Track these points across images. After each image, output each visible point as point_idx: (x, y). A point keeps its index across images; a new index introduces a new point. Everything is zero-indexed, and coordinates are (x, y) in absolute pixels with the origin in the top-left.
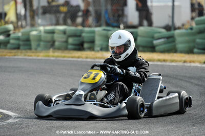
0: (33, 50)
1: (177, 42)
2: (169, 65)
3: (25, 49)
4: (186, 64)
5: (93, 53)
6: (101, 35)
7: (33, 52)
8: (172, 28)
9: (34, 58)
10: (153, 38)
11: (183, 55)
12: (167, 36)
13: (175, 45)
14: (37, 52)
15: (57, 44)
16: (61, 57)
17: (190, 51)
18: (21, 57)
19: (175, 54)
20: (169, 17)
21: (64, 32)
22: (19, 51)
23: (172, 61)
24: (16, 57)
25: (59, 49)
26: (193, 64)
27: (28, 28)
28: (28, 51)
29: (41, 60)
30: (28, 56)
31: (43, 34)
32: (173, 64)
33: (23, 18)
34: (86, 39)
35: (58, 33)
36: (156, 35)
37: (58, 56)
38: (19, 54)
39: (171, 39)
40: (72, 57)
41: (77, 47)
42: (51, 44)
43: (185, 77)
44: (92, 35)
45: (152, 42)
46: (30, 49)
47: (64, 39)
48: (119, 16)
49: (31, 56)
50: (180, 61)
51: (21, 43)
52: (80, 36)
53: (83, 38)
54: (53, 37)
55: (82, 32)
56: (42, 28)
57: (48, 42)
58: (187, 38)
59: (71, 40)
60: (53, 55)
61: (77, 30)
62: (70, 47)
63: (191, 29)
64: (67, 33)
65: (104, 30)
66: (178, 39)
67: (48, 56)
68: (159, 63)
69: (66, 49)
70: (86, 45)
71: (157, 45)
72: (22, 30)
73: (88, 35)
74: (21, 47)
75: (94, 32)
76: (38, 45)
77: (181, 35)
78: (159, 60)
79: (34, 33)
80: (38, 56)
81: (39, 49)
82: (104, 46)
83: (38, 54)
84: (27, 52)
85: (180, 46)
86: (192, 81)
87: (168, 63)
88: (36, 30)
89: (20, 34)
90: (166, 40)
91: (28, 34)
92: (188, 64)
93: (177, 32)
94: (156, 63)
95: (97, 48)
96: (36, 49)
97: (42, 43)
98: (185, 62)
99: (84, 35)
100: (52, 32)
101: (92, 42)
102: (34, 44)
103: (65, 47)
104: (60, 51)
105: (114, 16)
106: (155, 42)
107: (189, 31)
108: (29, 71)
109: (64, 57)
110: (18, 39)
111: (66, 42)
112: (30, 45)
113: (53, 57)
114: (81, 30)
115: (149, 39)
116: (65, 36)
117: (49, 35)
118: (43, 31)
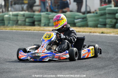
4: (91, 34)
6: (45, 17)
8: (86, 13)
10: (74, 18)
11: (91, 28)
12: (83, 17)
13: (87, 23)
15: (19, 22)
16: (19, 30)
17: (96, 26)
19: (87, 28)
21: (24, 15)
23: (83, 32)
25: (20, 25)
26: (95, 34)
28: (2, 26)
29: (8, 31)
31: (11, 16)
34: (36, 19)
35: (20, 16)
36: (76, 17)
39: (85, 19)
40: (26, 30)
41: (31, 24)
42: (16, 23)
43: (89, 41)
44: (40, 17)
45: (74, 21)
46: (4, 25)
47: (23, 20)
50: (88, 32)
52: (33, 17)
53: (34, 18)
54: (17, 18)
55: (34, 15)
56: (11, 13)
57: (15, 21)
58: (94, 19)
59: (27, 20)
60: (15, 28)
61: (31, 14)
62: (27, 24)
63: (97, 13)
64: (25, 16)
65: (47, 14)
66: (89, 19)
67: (12, 29)
70: (36, 23)
71: (77, 23)
73: (37, 17)
75: (40, 15)
76: (9, 23)
77: (91, 17)
79: (6, 16)
81: (9, 25)
82: (46, 23)
85: (90, 23)
88: (8, 14)
90: (82, 19)
91: (3, 16)
92: (92, 34)
93: (88, 15)
95: (42, 25)
96: (7, 25)
97: (11, 22)
98: (90, 32)
99: (35, 17)
100: (17, 15)
101: (40, 21)
102: (6, 22)
103: (24, 24)
104: (21, 27)
106: (76, 21)
107: (95, 14)
109: (21, 30)
111: (25, 21)
113: (15, 30)
114: (33, 14)
115: (72, 19)
116: (24, 18)
117: (15, 17)
118: (11, 15)
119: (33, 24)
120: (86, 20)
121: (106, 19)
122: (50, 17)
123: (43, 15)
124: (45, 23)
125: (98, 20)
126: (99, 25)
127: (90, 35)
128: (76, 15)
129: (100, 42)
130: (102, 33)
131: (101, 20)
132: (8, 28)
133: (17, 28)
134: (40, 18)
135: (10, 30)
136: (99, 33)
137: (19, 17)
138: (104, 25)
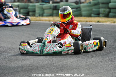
120: (80, 10)
121: (99, 8)
122: (44, 8)
124: (39, 13)
126: (92, 15)
129: (98, 30)
130: (98, 22)
131: (94, 9)
134: (35, 9)
136: (95, 22)
138: (98, 15)
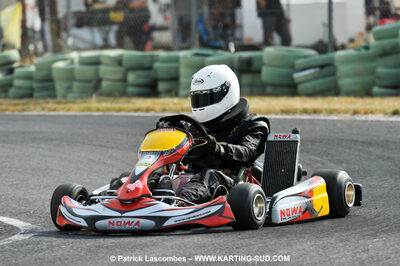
0: (59, 99)
1: (339, 74)
2: (325, 120)
3: (43, 97)
4: (357, 117)
5: (176, 100)
7: (59, 103)
8: (330, 48)
9: (61, 113)
10: (293, 68)
11: (351, 99)
12: (320, 63)
13: (336, 81)
14: (66, 103)
15: (105, 84)
16: (114, 110)
17: (366, 92)
18: (35, 113)
19: (336, 99)
20: (324, 25)
21: (119, 62)
22: (32, 101)
23: (330, 112)
24: (26, 113)
25: (110, 95)
26: (371, 117)
27: (48, 56)
28: (51, 101)
29: (75, 116)
30: (50, 110)
31: (77, 66)
32: (334, 117)
33: (38, 36)
34: (161, 75)
35: (107, 65)
36: (299, 62)
37: (108, 110)
38: (32, 107)
39: (327, 68)
40: (136, 110)
41: (145, 90)
42: (94, 87)
43: (357, 141)
44: (174, 65)
45: (290, 76)
46: (54, 96)
47: (119, 76)
48: (226, 27)
49: (54, 110)
51: (35, 85)
52: (150, 68)
53: (156, 71)
54: (97, 72)
55: (154, 59)
56: (75, 55)
57: (89, 81)
58: (360, 67)
59: (132, 77)
60: (96, 105)
61: (145, 56)
62: (130, 89)
63: (367, 48)
64: (125, 63)
65: (197, 55)
66: (342, 69)
67: (89, 110)
68: (305, 117)
69: (124, 94)
70: (162, 86)
71: (301, 83)
72: (36, 60)
73: (165, 65)
74: (36, 94)
75: (176, 60)
76: (69, 89)
77: (348, 60)
78: (305, 111)
79: (60, 65)
80: (68, 110)
81: (71, 95)
83: (68, 106)
84: (47, 103)
85: (345, 82)
86: (371, 149)
87: (322, 117)
88: (64, 60)
89: (32, 68)
90: (317, 70)
91: (48, 67)
92: (362, 118)
93: (340, 53)
94: (298, 117)
95: (184, 92)
96: (64, 97)
97: (76, 84)
98: (355, 112)
99: (157, 65)
100: (96, 62)
101: (175, 78)
102: (60, 87)
103: (121, 91)
104: (112, 99)
105: (215, 27)
106: (297, 76)
107: (363, 52)
108: (52, 140)
109: (120, 110)
110: (29, 77)
111: (124, 80)
112: (54, 89)
113: (98, 110)
114: (152, 56)
115: (285, 71)
116: (121, 69)
117: (90, 69)
118: (76, 60)
119: (151, 90)
123: (186, 57)
125: (372, 72)
127: (355, 121)
128: (299, 57)
132: (76, 106)
133: (104, 105)
135: (83, 111)
137: (103, 69)
